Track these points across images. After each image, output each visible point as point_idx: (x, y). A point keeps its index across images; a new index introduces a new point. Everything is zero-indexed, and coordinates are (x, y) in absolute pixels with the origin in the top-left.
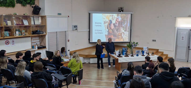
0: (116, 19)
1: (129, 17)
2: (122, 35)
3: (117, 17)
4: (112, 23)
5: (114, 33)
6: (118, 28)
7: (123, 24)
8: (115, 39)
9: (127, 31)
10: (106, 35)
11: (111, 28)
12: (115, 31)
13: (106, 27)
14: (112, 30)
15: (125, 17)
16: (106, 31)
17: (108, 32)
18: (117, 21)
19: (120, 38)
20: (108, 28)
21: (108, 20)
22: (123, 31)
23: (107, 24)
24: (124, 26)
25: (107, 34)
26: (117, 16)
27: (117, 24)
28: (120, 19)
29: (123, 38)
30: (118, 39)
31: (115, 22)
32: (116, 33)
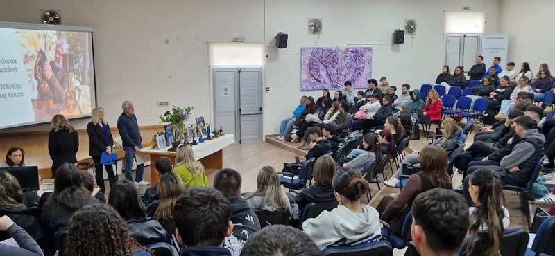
0: (55, 46)
1: (87, 40)
2: (75, 96)
3: (58, 42)
4: (46, 58)
6: (63, 76)
7: (76, 64)
9: (87, 82)
10: (32, 100)
12: (58, 85)
13: (32, 73)
14: (49, 82)
15: (77, 41)
16: (33, 87)
17: (38, 89)
18: (59, 54)
19: (71, 107)
20: (36, 78)
21: (34, 52)
22: (78, 84)
23: (32, 65)
24: (78, 70)
25: (35, 95)
26: (58, 37)
27: (59, 62)
28: (66, 48)
29: (79, 105)
30: (68, 110)
31: (54, 56)
32: (60, 93)
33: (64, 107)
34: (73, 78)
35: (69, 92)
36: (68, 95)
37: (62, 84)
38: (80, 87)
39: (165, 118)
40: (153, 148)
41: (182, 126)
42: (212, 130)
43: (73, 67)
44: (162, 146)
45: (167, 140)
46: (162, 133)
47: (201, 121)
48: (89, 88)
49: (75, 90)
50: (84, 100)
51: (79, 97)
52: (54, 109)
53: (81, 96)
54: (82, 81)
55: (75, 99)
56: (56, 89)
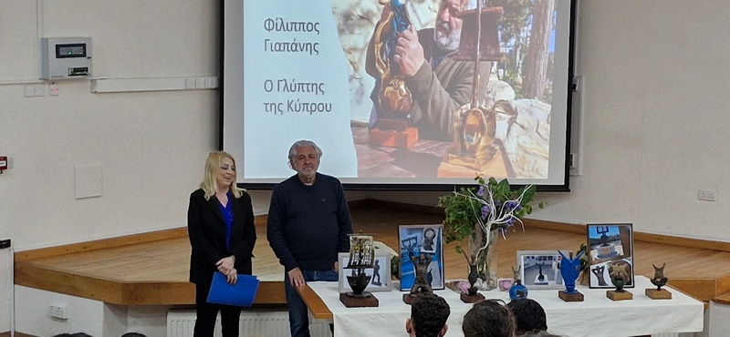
2: (494, 126)
6: (459, 70)
7: (506, 39)
8: (441, 159)
11: (397, 70)
12: (439, 92)
13: (361, 58)
14: (411, 82)
16: (361, 92)
17: (374, 97)
18: (453, 12)
19: (479, 154)
20: (371, 69)
22: (508, 94)
23: (362, 37)
24: (512, 55)
27: (448, 33)
29: (508, 151)
30: (467, 161)
31: (435, 15)
32: (443, 112)
33: (453, 151)
34: (493, 78)
35: (475, 113)
36: (471, 120)
37: (452, 89)
38: (514, 104)
43: (496, 45)
48: (548, 107)
49: (497, 109)
50: (526, 138)
51: (509, 130)
52: (421, 153)
53: (515, 128)
54: (523, 85)
55: (494, 133)
56: (433, 103)
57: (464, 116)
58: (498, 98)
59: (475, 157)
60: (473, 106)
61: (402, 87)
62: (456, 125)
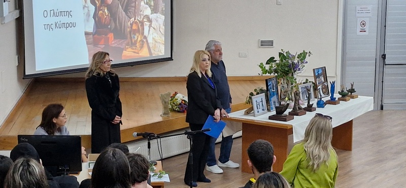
2: (143, 29)
5: (116, 24)
6: (128, 1)
8: (122, 50)
9: (160, 9)
10: (86, 34)
11: (103, 1)
12: (121, 12)
14: (109, 8)
16: (88, 15)
17: (94, 17)
19: (138, 45)
22: (148, 11)
29: (149, 42)
30: (133, 49)
32: (123, 24)
33: (128, 44)
34: (143, 4)
35: (136, 23)
36: (134, 27)
37: (126, 10)
38: (151, 16)
39: (267, 67)
40: (247, 113)
41: (291, 81)
42: (338, 88)
44: (260, 110)
45: (268, 101)
46: (262, 91)
47: (321, 73)
48: (163, 17)
49: (144, 20)
50: (155, 34)
51: (149, 31)
52: (114, 47)
53: (152, 29)
54: (154, 6)
55: (144, 33)
56: (119, 19)
57: (132, 25)
58: (145, 14)
59: (136, 47)
60: (135, 19)
61: (106, 10)
62: (128, 30)
